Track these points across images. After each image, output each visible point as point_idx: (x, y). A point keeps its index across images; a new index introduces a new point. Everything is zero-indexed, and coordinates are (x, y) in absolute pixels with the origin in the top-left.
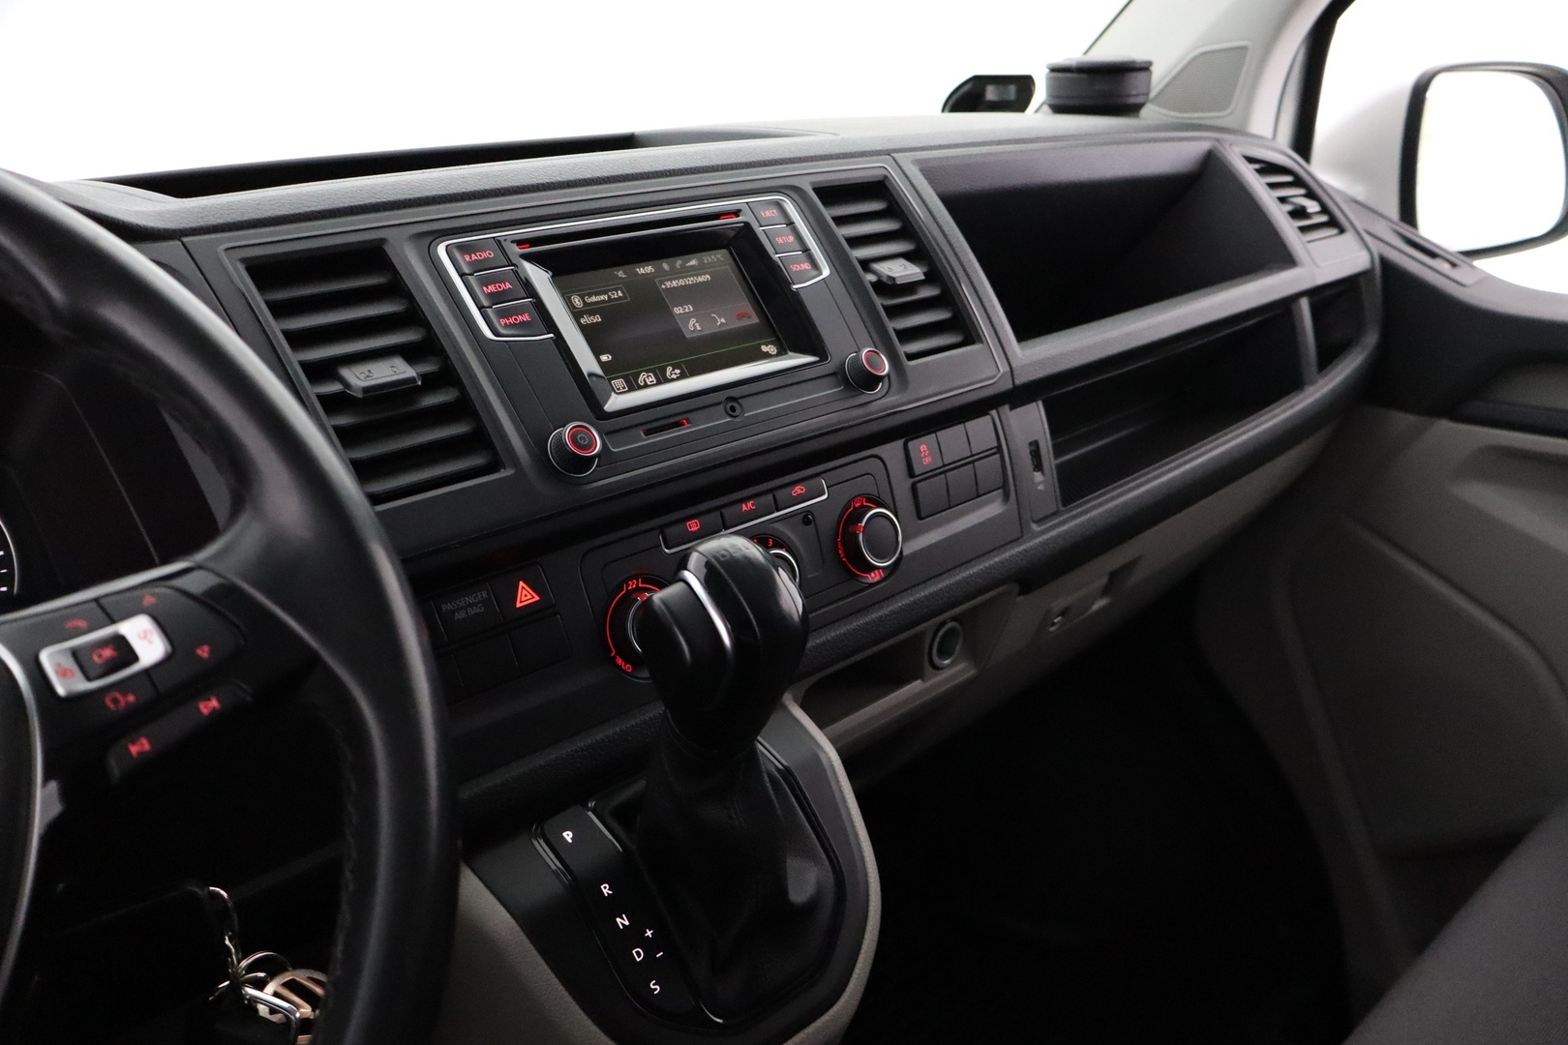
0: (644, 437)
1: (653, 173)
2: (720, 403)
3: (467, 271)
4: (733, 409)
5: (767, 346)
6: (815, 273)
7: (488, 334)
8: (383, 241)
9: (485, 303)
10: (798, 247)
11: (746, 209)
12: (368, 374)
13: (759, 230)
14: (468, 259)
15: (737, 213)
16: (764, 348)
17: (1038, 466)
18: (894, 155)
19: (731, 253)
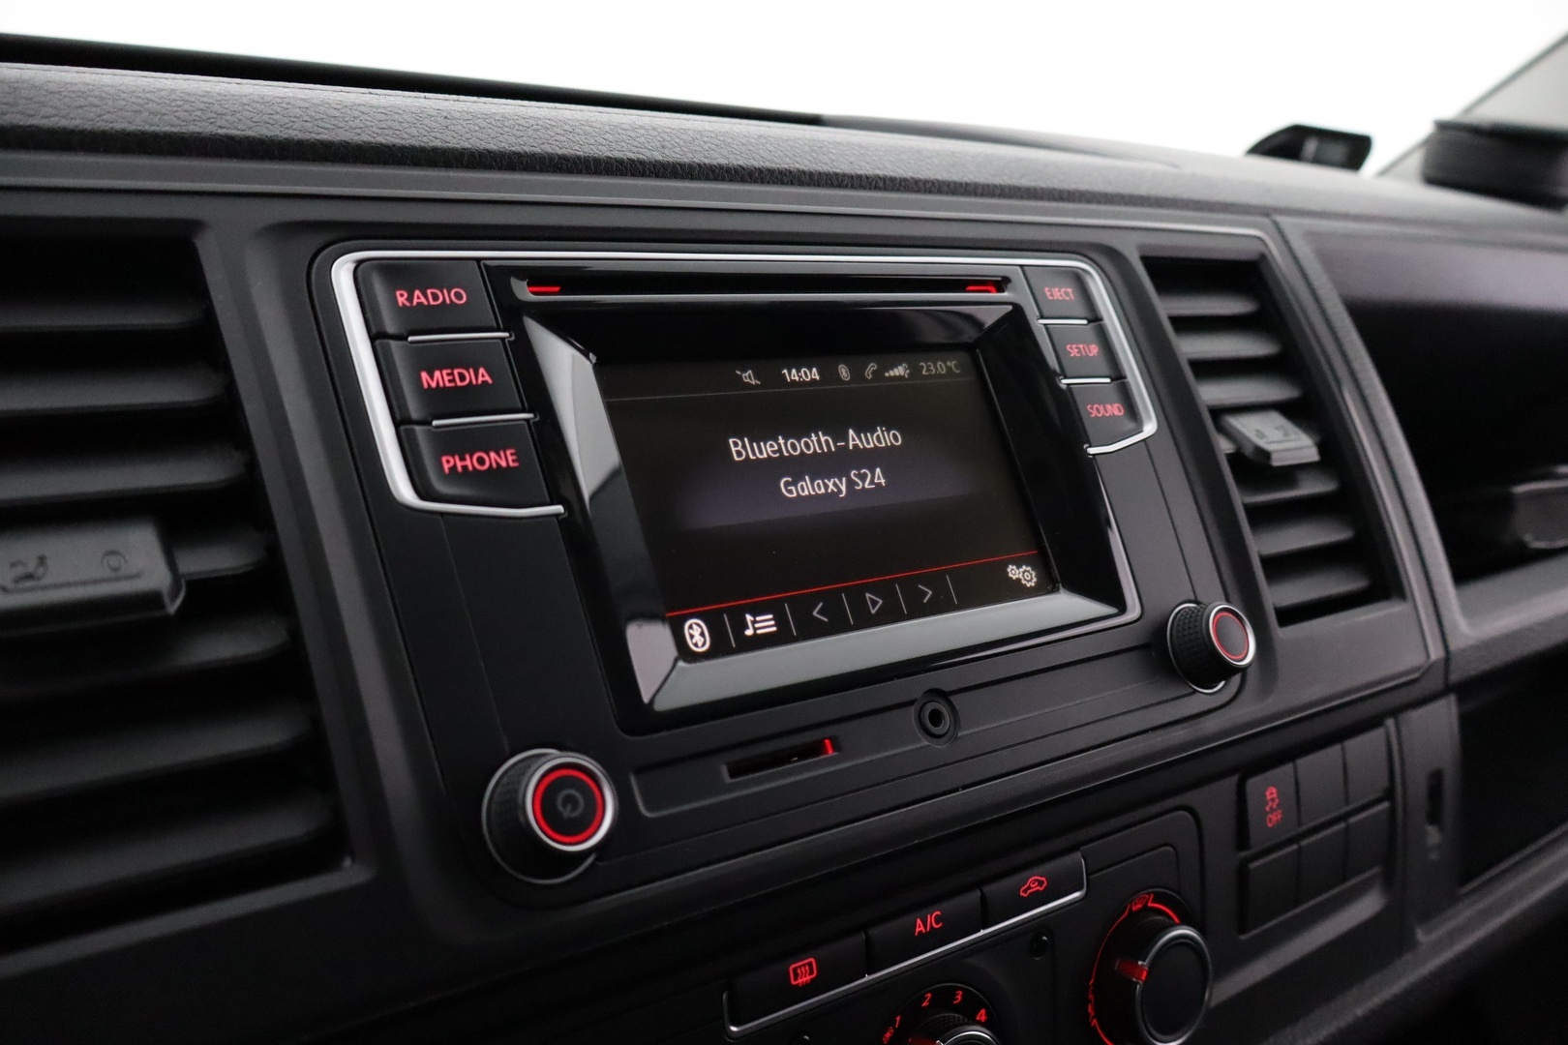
0: (728, 780)
1: (851, 177)
2: (911, 703)
3: (390, 327)
4: (936, 719)
5: (1019, 567)
6: (1130, 425)
7: (403, 489)
8: (194, 226)
9: (414, 410)
10: (1105, 368)
11: (1018, 277)
12: (31, 567)
13: (1038, 324)
14: (401, 300)
15: (1001, 284)
16: (1014, 572)
17: (1434, 816)
18: (1280, 219)
19: (977, 366)
